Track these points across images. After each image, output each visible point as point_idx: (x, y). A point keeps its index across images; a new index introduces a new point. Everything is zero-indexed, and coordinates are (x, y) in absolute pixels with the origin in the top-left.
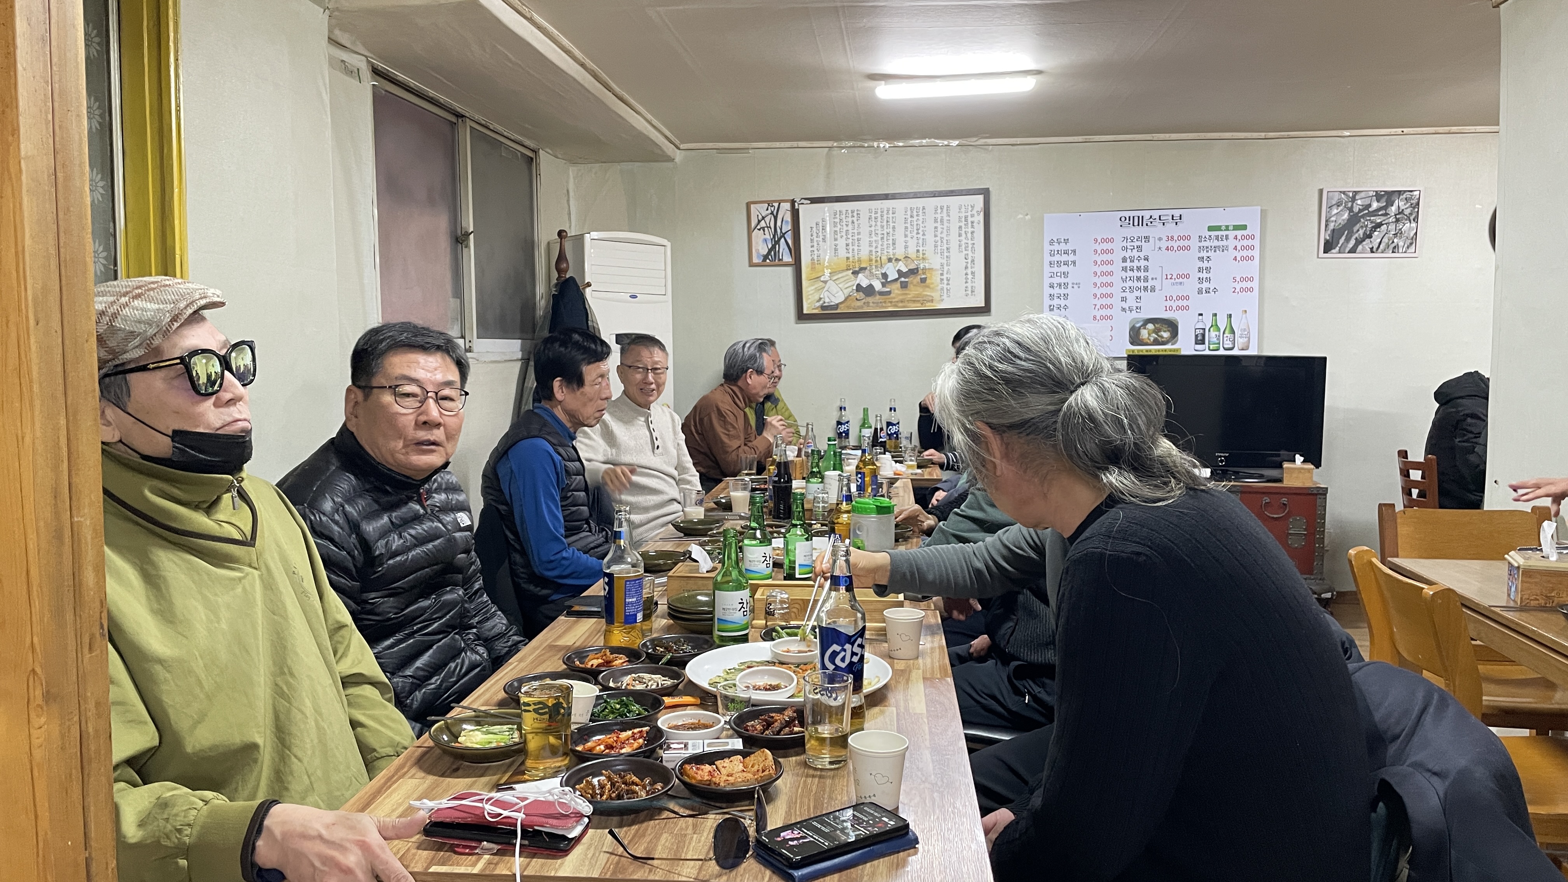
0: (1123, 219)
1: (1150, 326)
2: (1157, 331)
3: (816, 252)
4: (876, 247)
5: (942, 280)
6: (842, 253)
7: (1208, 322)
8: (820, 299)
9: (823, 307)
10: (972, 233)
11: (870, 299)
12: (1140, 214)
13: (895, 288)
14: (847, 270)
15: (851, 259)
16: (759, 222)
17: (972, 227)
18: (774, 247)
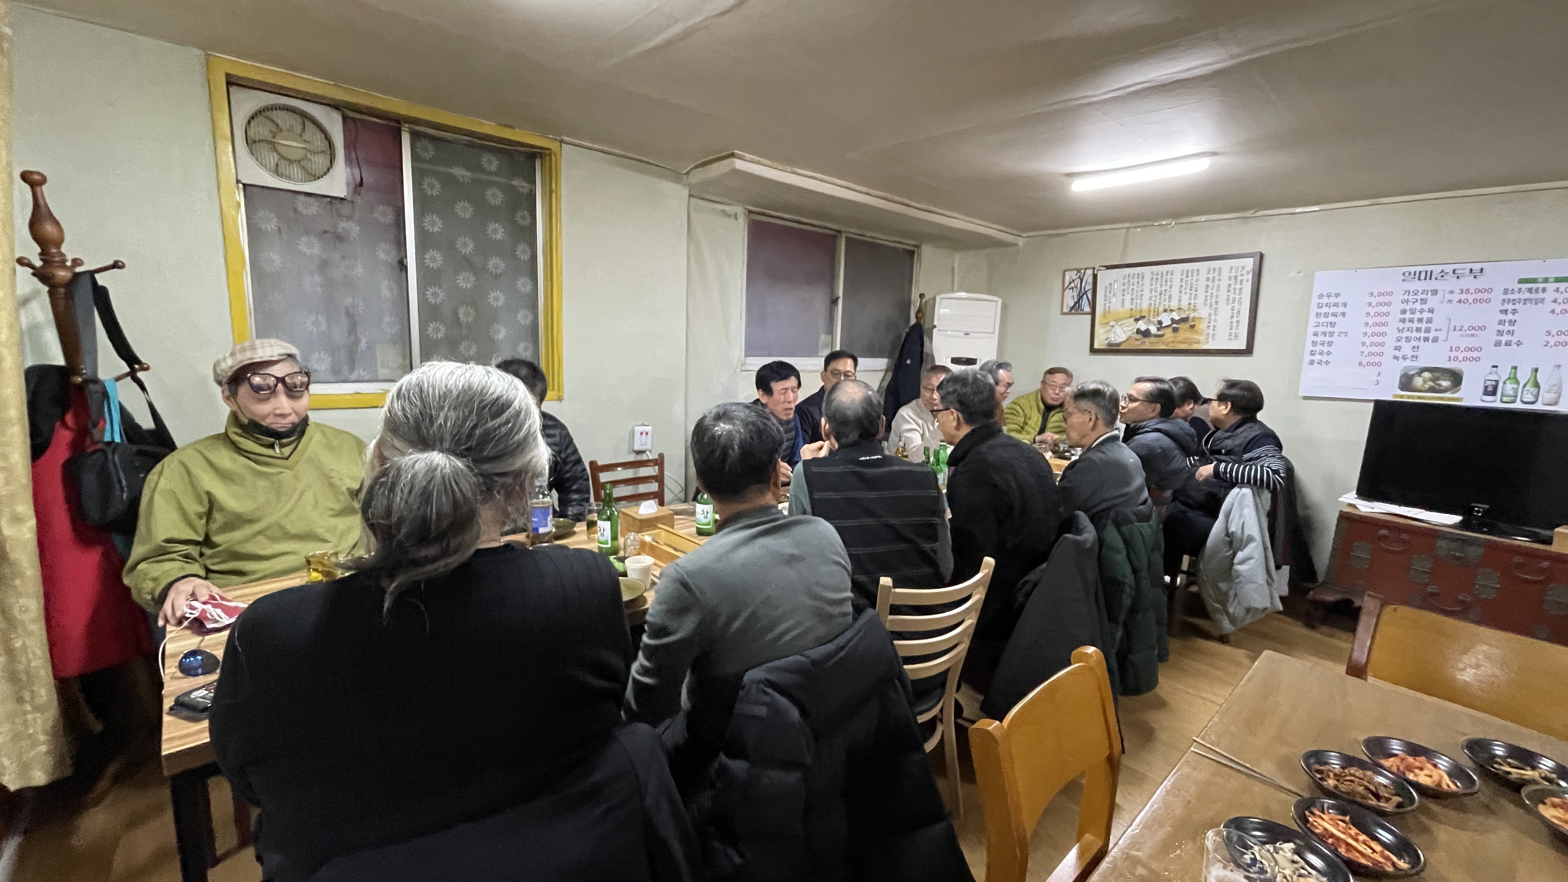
0: (1407, 274)
1: (1427, 375)
2: (1434, 380)
3: (1108, 305)
4: (1155, 301)
5: (1209, 326)
6: (1128, 305)
7: (1504, 373)
8: (1108, 339)
9: (1109, 345)
10: (1241, 289)
11: (1147, 340)
12: (1429, 268)
13: (1168, 333)
14: (1131, 317)
15: (1134, 310)
16: (1070, 283)
17: (1241, 284)
18: (1079, 300)
